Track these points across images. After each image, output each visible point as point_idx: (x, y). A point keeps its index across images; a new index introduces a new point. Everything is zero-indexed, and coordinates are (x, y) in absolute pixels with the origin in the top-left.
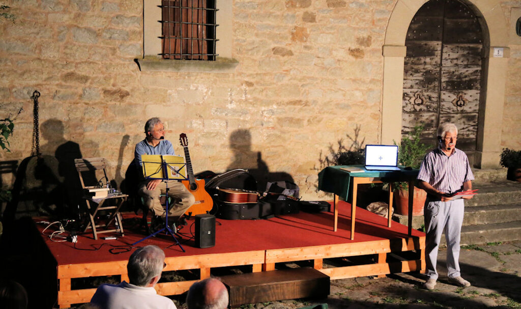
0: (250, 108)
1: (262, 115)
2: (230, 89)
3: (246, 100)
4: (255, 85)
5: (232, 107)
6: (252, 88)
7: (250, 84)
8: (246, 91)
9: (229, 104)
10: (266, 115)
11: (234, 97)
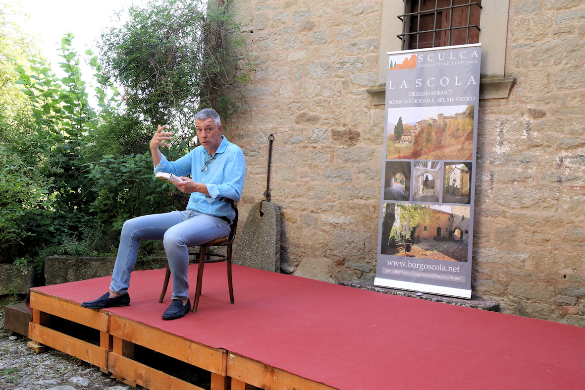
0: (538, 153)
1: (560, 165)
2: (499, 123)
3: (529, 139)
4: (548, 114)
5: (503, 151)
6: (540, 120)
7: (538, 114)
8: (528, 124)
9: (498, 147)
10: (570, 165)
11: (507, 136)
